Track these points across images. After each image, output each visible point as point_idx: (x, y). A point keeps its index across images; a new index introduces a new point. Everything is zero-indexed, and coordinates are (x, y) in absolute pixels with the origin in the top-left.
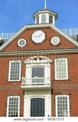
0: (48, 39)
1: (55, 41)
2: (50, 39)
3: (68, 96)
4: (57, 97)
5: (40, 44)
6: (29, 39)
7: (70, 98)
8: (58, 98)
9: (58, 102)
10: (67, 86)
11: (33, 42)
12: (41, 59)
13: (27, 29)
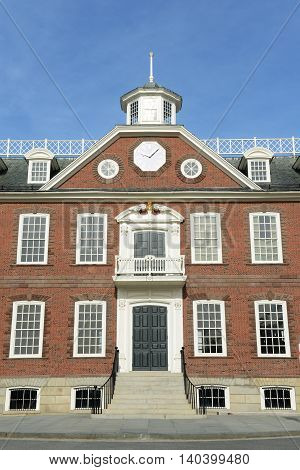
0: (172, 163)
1: (191, 169)
2: (179, 163)
3: (222, 304)
4: (195, 303)
5: (153, 174)
6: (127, 162)
7: (226, 306)
8: (199, 307)
9: (199, 316)
10: (219, 279)
11: (137, 170)
12: (156, 212)
13: (122, 136)
